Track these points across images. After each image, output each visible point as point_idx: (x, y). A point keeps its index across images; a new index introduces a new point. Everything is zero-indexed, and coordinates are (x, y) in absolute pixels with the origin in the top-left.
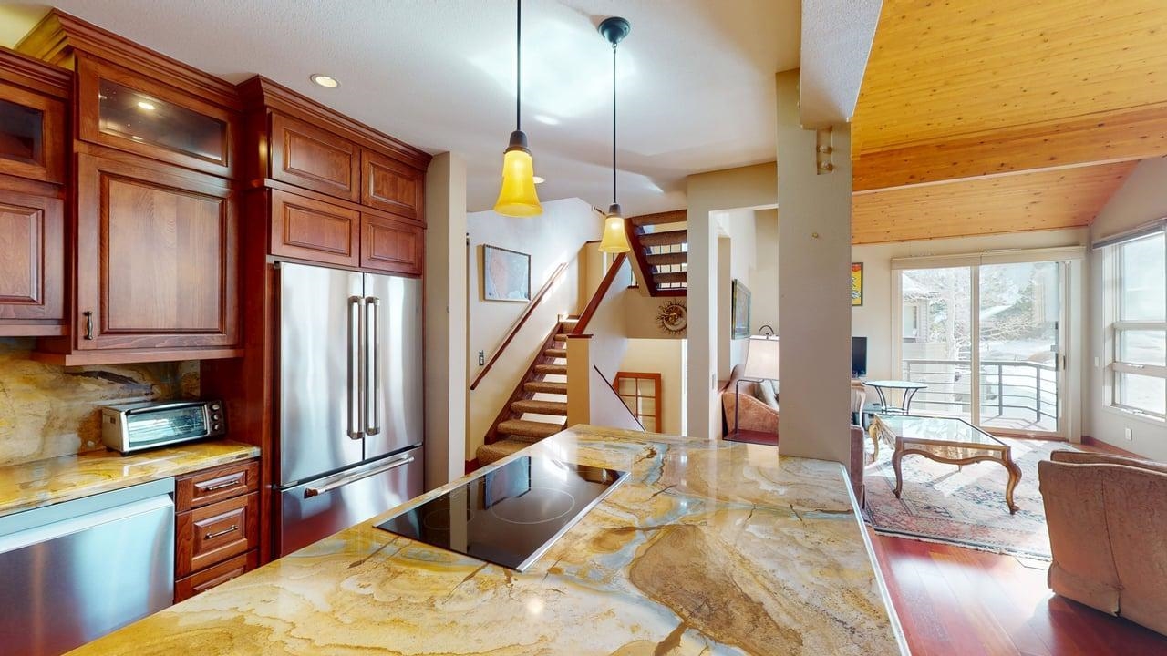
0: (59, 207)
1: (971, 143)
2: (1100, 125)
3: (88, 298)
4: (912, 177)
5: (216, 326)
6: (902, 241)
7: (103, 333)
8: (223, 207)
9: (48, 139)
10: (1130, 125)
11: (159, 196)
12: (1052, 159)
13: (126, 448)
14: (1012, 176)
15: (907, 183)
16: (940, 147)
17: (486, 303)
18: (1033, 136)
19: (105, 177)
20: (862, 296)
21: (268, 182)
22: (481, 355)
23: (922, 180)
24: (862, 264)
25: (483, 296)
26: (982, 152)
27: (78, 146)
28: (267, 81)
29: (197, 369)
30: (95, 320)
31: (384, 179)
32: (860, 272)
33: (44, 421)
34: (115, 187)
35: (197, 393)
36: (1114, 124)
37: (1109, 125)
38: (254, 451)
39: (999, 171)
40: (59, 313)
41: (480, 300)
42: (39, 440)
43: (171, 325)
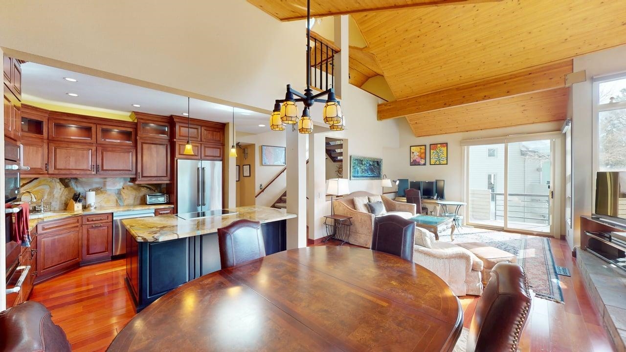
0: (135, 150)
1: (471, 87)
2: (530, 74)
3: (139, 170)
4: (445, 104)
5: (165, 175)
6: (467, 131)
7: (142, 177)
8: (167, 146)
9: (133, 137)
10: (545, 72)
11: (153, 146)
12: (508, 92)
13: (148, 203)
14: (506, 99)
15: (444, 107)
16: (458, 89)
17: (263, 167)
18: (499, 81)
19: (142, 143)
20: (447, 160)
21: (175, 140)
22: (261, 185)
23: (450, 105)
24: (447, 144)
25: (262, 164)
26: (476, 90)
27: (138, 138)
28: (174, 116)
29: (165, 186)
30: (140, 174)
31: (209, 133)
32: (446, 148)
33: (134, 197)
34: (144, 145)
35: (165, 192)
36: (536, 73)
37: (534, 73)
38: (172, 206)
39: (484, 99)
40: (135, 173)
41: (260, 165)
42: (133, 201)
43: (155, 175)
